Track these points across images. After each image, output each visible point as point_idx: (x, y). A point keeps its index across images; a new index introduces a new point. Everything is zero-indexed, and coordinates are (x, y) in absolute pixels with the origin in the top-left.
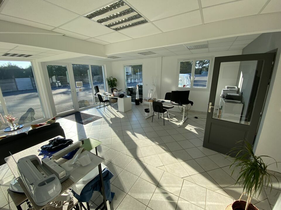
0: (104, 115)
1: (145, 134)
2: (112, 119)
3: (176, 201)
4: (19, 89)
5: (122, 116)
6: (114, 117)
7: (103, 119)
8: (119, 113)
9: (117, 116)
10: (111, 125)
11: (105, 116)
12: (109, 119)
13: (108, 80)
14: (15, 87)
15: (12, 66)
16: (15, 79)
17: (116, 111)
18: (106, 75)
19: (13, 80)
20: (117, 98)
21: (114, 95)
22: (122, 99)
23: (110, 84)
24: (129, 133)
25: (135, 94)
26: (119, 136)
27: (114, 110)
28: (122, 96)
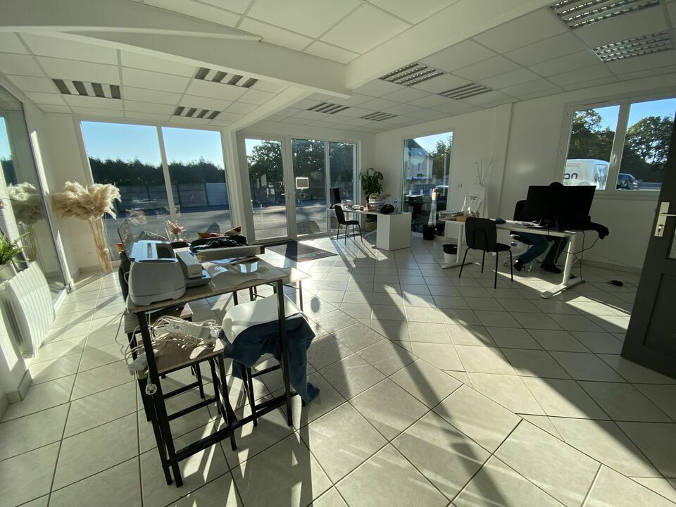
0: (343, 250)
1: (430, 298)
2: (356, 261)
3: (481, 460)
4: (210, 204)
5: (381, 257)
6: (364, 256)
7: (338, 258)
8: (377, 250)
9: (371, 256)
10: (351, 270)
11: (345, 253)
12: (350, 259)
13: (362, 177)
14: (205, 199)
15: (205, 164)
16: (205, 185)
17: (370, 246)
18: (358, 168)
19: (203, 186)
20: (376, 216)
21: (369, 207)
22: (388, 217)
23: (366, 186)
24: (391, 290)
25: (427, 213)
26: (363, 291)
27: (368, 246)
28: (387, 210)
